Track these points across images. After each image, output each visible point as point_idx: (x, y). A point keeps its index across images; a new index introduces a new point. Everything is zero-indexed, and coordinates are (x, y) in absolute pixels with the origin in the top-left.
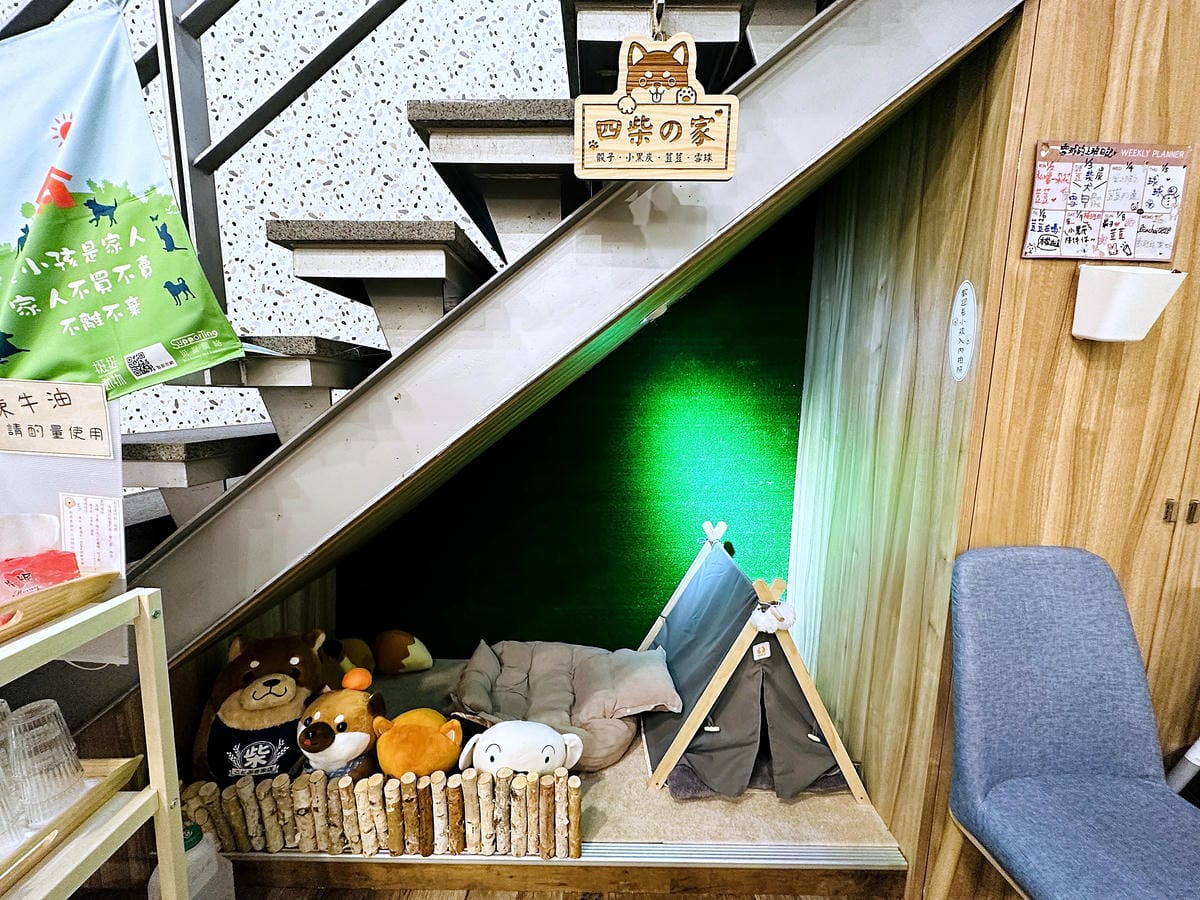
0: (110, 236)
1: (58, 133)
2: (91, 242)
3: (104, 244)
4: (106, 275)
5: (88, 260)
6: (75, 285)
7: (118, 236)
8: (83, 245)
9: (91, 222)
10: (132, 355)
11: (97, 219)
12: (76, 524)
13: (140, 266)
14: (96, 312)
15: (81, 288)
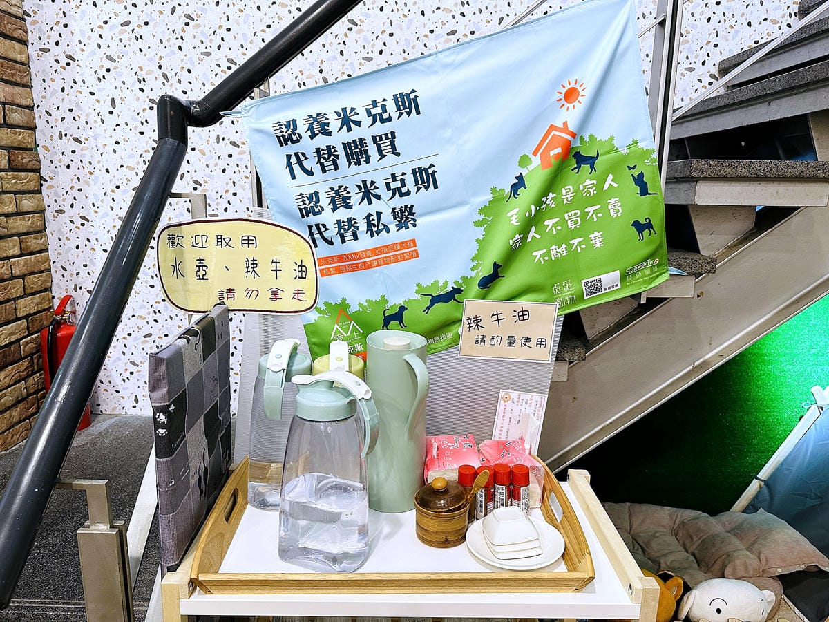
0: (588, 182)
1: (562, 96)
2: (571, 187)
3: (581, 188)
4: (578, 214)
5: (565, 202)
6: (549, 223)
7: (595, 182)
8: (563, 189)
9: (573, 170)
10: (589, 280)
11: (579, 167)
12: (508, 415)
13: (609, 207)
14: (564, 245)
15: (555, 225)
